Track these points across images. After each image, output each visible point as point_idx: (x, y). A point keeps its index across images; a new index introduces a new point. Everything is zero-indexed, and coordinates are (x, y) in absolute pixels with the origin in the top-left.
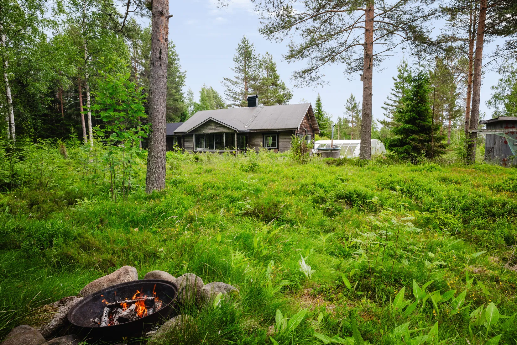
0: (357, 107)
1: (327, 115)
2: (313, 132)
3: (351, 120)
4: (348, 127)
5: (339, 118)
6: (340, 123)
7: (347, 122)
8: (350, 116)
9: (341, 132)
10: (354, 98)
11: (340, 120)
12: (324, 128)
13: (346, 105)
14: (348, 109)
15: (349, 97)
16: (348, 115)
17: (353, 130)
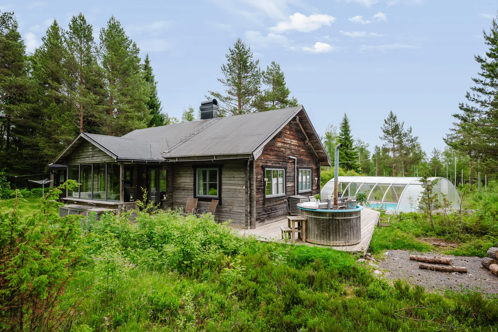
0: (400, 130)
1: (362, 144)
2: (317, 164)
3: (391, 147)
4: (388, 157)
5: (377, 147)
6: (378, 153)
7: (386, 150)
8: (390, 142)
9: (380, 164)
10: (395, 117)
11: (379, 151)
12: (354, 158)
13: (383, 127)
14: (387, 132)
15: (387, 117)
16: (386, 141)
17: (395, 161)
